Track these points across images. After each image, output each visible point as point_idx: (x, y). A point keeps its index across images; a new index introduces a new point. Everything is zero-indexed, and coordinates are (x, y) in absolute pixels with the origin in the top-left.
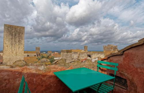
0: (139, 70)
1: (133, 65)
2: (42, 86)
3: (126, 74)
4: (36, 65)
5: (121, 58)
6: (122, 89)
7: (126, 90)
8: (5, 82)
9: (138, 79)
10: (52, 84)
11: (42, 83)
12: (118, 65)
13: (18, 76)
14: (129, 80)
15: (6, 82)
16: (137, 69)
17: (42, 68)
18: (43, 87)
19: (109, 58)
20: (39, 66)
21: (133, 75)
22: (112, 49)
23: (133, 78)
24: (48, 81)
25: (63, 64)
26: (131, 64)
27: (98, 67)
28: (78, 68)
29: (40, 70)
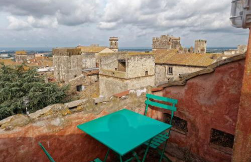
0: (204, 109)
1: (196, 101)
2: (61, 149)
3: (187, 114)
4: (47, 119)
5: (183, 91)
6: (179, 135)
7: (184, 136)
8: (2, 155)
9: (201, 121)
10: (75, 144)
11: (60, 145)
12: (176, 103)
13: (20, 141)
14: (190, 122)
15: (4, 155)
16: (201, 106)
17: (57, 122)
18: (63, 150)
19: (164, 88)
20: (52, 120)
21: (196, 115)
22: (169, 44)
23: (194, 120)
24: (69, 141)
25: (91, 109)
26: (195, 99)
27: (146, 104)
28: (116, 111)
29: (54, 126)
